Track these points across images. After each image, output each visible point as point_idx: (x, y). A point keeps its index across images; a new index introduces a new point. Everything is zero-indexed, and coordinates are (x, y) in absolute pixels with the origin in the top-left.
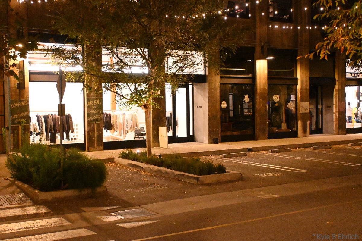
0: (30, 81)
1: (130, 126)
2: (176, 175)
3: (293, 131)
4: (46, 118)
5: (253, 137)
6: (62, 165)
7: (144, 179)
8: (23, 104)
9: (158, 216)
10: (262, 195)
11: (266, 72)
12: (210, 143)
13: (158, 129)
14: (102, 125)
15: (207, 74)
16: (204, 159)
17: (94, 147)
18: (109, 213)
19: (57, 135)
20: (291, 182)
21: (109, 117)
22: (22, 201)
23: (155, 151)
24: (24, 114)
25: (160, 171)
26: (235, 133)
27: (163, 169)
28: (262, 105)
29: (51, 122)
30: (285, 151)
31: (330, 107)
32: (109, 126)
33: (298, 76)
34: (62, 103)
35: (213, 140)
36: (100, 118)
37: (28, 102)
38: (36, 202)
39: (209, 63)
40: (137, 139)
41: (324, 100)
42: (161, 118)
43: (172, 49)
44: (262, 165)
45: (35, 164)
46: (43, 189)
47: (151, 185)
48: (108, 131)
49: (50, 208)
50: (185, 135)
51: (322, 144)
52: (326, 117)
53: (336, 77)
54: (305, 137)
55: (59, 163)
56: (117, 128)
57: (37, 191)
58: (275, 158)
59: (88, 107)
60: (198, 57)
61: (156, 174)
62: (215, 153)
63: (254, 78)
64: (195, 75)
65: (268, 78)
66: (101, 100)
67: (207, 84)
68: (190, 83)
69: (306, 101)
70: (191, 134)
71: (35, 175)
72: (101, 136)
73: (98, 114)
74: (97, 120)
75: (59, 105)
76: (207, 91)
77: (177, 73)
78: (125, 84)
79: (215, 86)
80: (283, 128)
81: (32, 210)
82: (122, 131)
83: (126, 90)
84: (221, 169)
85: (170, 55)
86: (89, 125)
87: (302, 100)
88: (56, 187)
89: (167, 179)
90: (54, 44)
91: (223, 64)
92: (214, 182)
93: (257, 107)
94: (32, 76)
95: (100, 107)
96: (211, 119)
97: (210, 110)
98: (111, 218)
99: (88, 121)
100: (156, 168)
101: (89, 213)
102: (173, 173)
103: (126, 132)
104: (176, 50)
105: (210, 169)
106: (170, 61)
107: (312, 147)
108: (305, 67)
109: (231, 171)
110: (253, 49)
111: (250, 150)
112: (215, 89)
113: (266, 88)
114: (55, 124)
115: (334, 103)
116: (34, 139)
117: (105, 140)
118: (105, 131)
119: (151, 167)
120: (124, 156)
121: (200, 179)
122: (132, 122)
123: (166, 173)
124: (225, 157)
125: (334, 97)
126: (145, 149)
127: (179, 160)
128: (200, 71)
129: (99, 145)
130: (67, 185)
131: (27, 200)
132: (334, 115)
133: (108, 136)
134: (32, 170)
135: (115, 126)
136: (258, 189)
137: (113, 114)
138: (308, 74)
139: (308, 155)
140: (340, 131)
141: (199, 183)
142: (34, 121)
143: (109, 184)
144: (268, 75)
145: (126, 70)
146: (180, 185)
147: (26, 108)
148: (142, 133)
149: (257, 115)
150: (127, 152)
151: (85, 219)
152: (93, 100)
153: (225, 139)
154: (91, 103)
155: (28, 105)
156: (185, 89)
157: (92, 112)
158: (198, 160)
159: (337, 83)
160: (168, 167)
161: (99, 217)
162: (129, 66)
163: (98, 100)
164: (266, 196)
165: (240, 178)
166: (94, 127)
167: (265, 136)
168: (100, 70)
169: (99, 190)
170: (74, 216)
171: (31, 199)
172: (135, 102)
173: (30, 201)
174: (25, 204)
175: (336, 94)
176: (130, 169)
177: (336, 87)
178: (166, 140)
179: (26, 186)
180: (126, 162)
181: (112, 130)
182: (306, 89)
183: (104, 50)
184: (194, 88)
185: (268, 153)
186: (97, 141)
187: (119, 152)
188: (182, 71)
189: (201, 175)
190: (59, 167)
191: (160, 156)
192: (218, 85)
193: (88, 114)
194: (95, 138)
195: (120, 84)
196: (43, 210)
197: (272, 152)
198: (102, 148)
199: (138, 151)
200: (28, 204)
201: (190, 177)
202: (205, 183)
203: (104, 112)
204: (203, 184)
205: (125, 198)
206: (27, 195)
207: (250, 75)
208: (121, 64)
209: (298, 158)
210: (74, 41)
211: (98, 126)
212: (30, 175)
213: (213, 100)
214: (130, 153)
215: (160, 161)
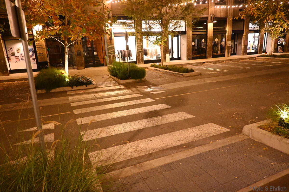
0: (114, 36)
1: (154, 54)
2: (173, 73)
3: (223, 54)
4: (121, 51)
5: (205, 57)
6: (128, 70)
7: (160, 75)
8: (112, 46)
9: (166, 89)
10: (209, 81)
11: (213, 28)
12: (187, 60)
13: (166, 55)
14: (143, 54)
15: (186, 30)
16: (185, 67)
17: (140, 63)
18: (147, 88)
19: (126, 58)
20: (221, 76)
21: (146, 50)
22: (114, 83)
23: (165, 64)
24: (113, 50)
25: (167, 72)
26: (198, 56)
27: (168, 71)
28: (210, 43)
29: (123, 53)
30: (219, 63)
31: (240, 43)
32: (146, 54)
33: (227, 30)
34: (127, 45)
35: (189, 59)
36: (142, 51)
37: (114, 45)
38: (119, 84)
39: (187, 25)
40: (157, 59)
41: (238, 40)
42: (167, 50)
43: (172, 20)
44: (209, 69)
45: (118, 70)
46: (122, 79)
47: (163, 77)
48: (146, 56)
49: (125, 86)
50: (177, 57)
51: (236, 59)
52: (238, 47)
53: (245, 30)
54: (228, 56)
55: (127, 69)
56: (149, 55)
57: (119, 80)
58: (215, 66)
59: (137, 46)
60: (183, 23)
61: (165, 73)
62: (189, 64)
63: (207, 32)
64: (181, 31)
65: (213, 31)
66: (142, 44)
67: (186, 35)
68: (179, 35)
69: (230, 41)
70: (179, 56)
71: (118, 74)
72: (143, 58)
73: (141, 49)
74: (141, 52)
75: (126, 46)
76: (186, 38)
77: (174, 31)
78: (152, 36)
79: (190, 35)
80: (219, 53)
81: (118, 87)
82: (151, 56)
83: (152, 38)
84: (192, 71)
85: (171, 22)
86: (138, 54)
87: (228, 41)
88: (127, 78)
89: (169, 75)
90: (123, 20)
91: (194, 26)
92: (189, 76)
93: (208, 44)
94: (115, 34)
95: (142, 46)
96: (188, 50)
97: (187, 46)
98: (148, 90)
99: (138, 52)
100: (165, 70)
101: (140, 88)
102: (172, 72)
103: (152, 57)
104: (173, 20)
105: (187, 71)
106: (171, 25)
107: (231, 61)
108: (231, 25)
109: (196, 72)
110: (207, 18)
111: (204, 63)
112: (190, 37)
113: (212, 36)
114: (125, 54)
115: (243, 41)
116: (117, 60)
117: (144, 60)
118: (144, 56)
119: (163, 70)
120: (152, 66)
121: (183, 75)
122: (155, 52)
123: (169, 72)
124: (193, 66)
125: (243, 39)
126: (160, 63)
127: (175, 67)
128: (183, 29)
129: (142, 62)
130: (131, 78)
131: (116, 83)
132: (242, 47)
133: (146, 58)
134: (117, 72)
135: (148, 54)
136: (207, 78)
137: (147, 49)
138: (231, 29)
139: (229, 64)
140: (244, 54)
141: (183, 76)
142: (117, 53)
143: (147, 77)
144: (213, 30)
145: (153, 30)
146: (175, 77)
147: (113, 48)
148: (159, 56)
149: (208, 48)
150: (153, 65)
151: (138, 90)
152: (139, 43)
153: (193, 58)
154: (138, 45)
155: (114, 46)
156: (177, 37)
157: (139, 48)
158: (182, 67)
159: (244, 32)
160: (170, 70)
161: (144, 90)
162: (154, 28)
163: (141, 43)
164: (210, 82)
165: (200, 74)
166: (140, 54)
167: (211, 57)
168: (141, 31)
169: (143, 79)
170: (134, 89)
171: (118, 83)
172: (156, 43)
173: (117, 84)
174: (115, 85)
175: (244, 37)
176: (155, 71)
177: (244, 34)
178: (169, 59)
179: (115, 78)
180: (153, 68)
181: (147, 56)
182: (230, 35)
183: (143, 22)
184: (181, 37)
185: (212, 64)
186: (141, 60)
187: (150, 64)
188: (176, 29)
189: (183, 73)
190: (127, 71)
191: (167, 66)
192: (191, 35)
193: (137, 49)
194: (141, 59)
195: (150, 36)
196: (122, 87)
197: (214, 63)
198: (143, 63)
199: (158, 64)
200: (117, 85)
201: (179, 74)
202: (185, 76)
203: (144, 48)
204: (184, 77)
205: (153, 82)
206: (116, 81)
207: (205, 30)
208: (150, 28)
209: (225, 66)
210: (131, 19)
211: (142, 54)
212: (117, 74)
213: (189, 42)
214: (154, 65)
215: (167, 68)
